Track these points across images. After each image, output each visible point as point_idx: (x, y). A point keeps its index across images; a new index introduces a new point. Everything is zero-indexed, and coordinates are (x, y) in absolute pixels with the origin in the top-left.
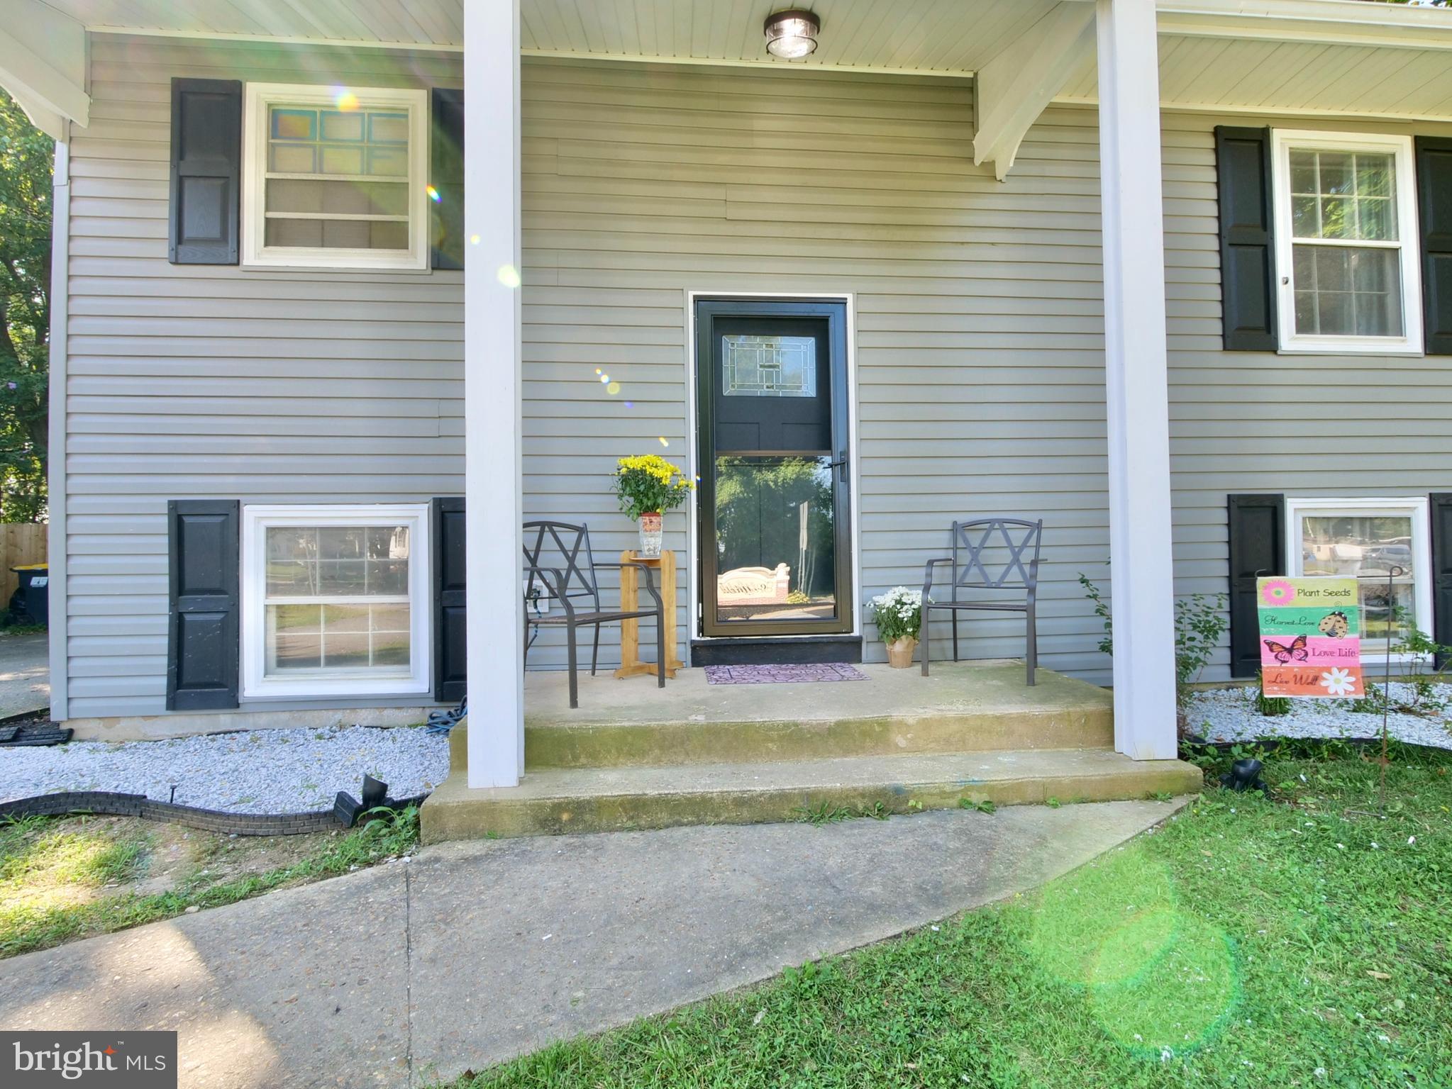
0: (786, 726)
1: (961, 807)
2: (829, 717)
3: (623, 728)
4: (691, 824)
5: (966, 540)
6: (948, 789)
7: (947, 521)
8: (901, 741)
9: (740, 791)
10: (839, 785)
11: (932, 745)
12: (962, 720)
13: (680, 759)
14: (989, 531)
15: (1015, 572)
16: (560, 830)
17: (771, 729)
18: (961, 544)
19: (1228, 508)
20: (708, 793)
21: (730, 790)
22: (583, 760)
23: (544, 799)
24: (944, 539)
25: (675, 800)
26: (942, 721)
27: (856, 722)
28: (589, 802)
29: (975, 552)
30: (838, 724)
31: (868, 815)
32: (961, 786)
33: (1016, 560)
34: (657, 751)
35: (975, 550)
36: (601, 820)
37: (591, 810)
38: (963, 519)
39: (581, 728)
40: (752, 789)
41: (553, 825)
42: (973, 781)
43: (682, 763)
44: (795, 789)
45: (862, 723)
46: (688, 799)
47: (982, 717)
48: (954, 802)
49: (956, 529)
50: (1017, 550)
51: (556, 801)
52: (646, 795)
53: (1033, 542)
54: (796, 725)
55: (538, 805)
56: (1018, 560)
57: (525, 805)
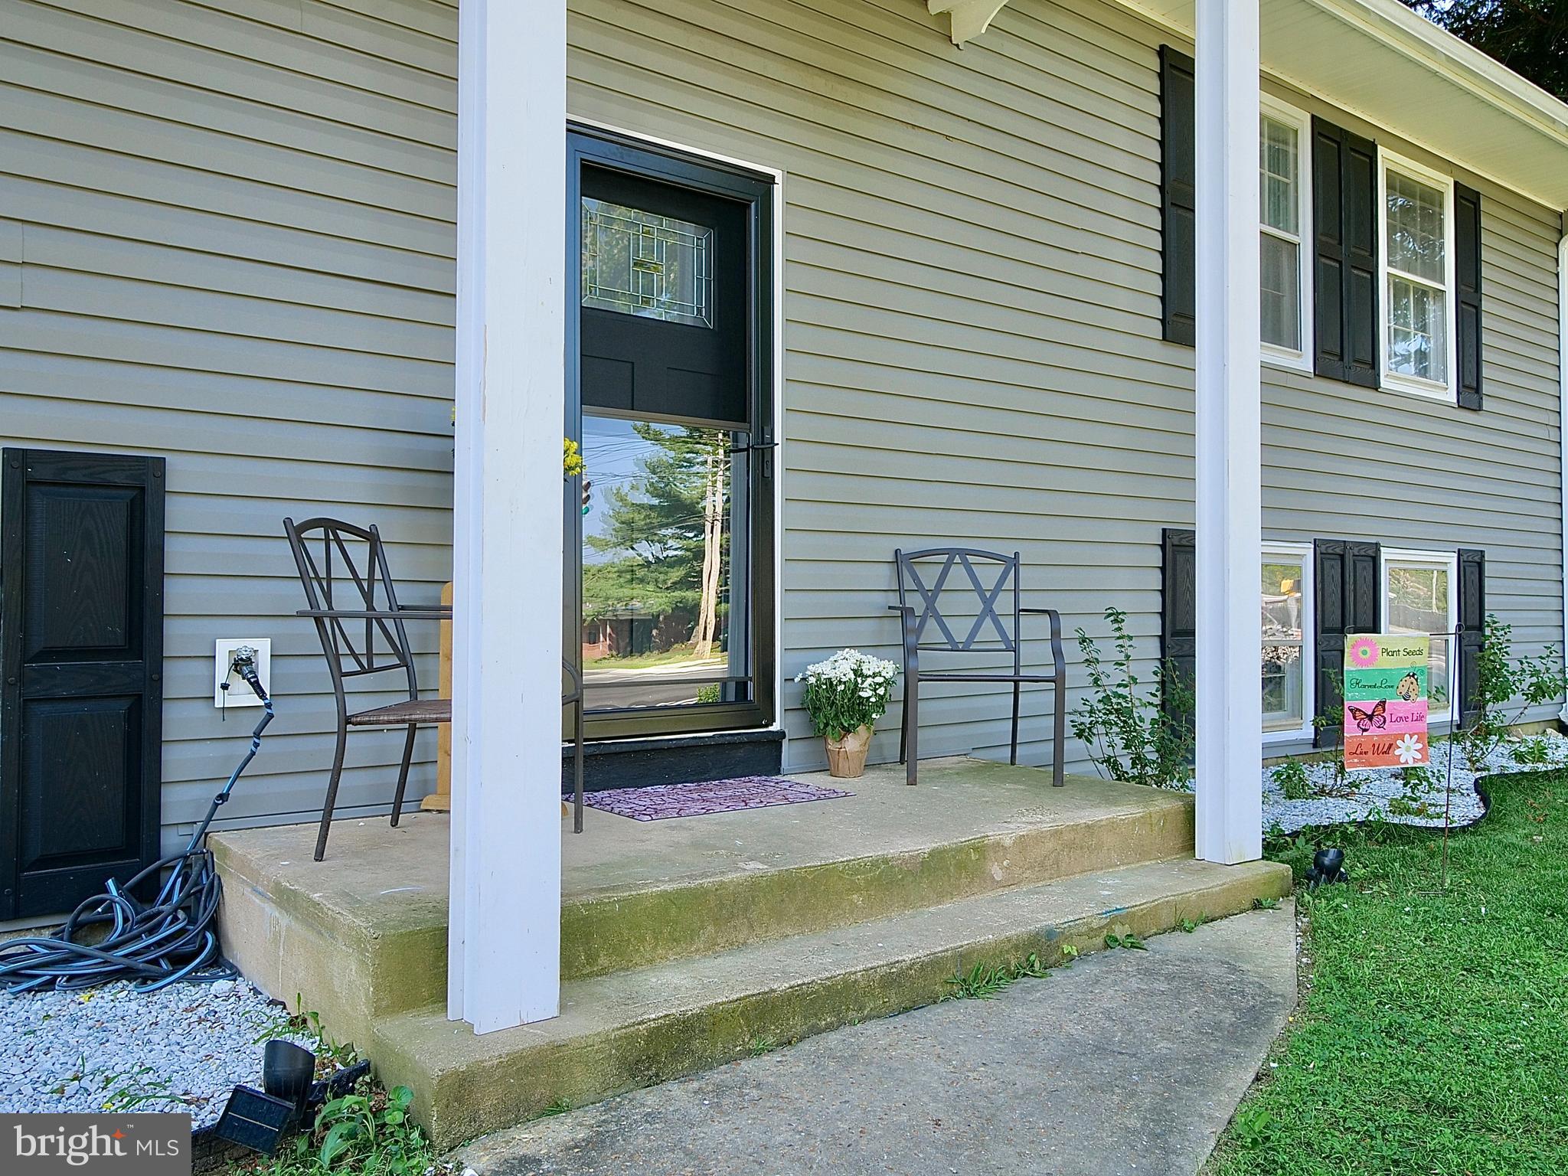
0: (875, 864)
1: (1107, 946)
2: (924, 845)
3: (663, 894)
4: (830, 1028)
5: (916, 579)
6: (1095, 925)
7: (885, 549)
8: (997, 873)
9: (887, 965)
10: (991, 936)
11: (1028, 874)
12: (1056, 834)
13: (741, 937)
14: (947, 566)
15: (988, 628)
16: (657, 1075)
17: (857, 872)
18: (909, 583)
19: (1163, 547)
20: (851, 973)
21: (875, 964)
22: (603, 961)
23: (634, 1024)
24: (884, 576)
25: (813, 993)
26: (1039, 838)
27: (952, 850)
28: (699, 1017)
29: (930, 597)
30: (933, 854)
31: (1025, 975)
32: (1106, 918)
33: (988, 610)
34: (711, 928)
35: (930, 594)
36: (715, 1045)
37: (703, 1031)
38: (908, 546)
39: (600, 903)
40: (900, 958)
41: (648, 1069)
42: (1117, 909)
43: (745, 944)
44: (947, 950)
45: (959, 850)
46: (827, 988)
47: (1074, 828)
48: (1099, 941)
49: (900, 561)
50: (988, 594)
51: (652, 1024)
52: (774, 991)
53: (1009, 584)
54: (886, 861)
55: (626, 1037)
56: (991, 610)
57: (607, 1041)
